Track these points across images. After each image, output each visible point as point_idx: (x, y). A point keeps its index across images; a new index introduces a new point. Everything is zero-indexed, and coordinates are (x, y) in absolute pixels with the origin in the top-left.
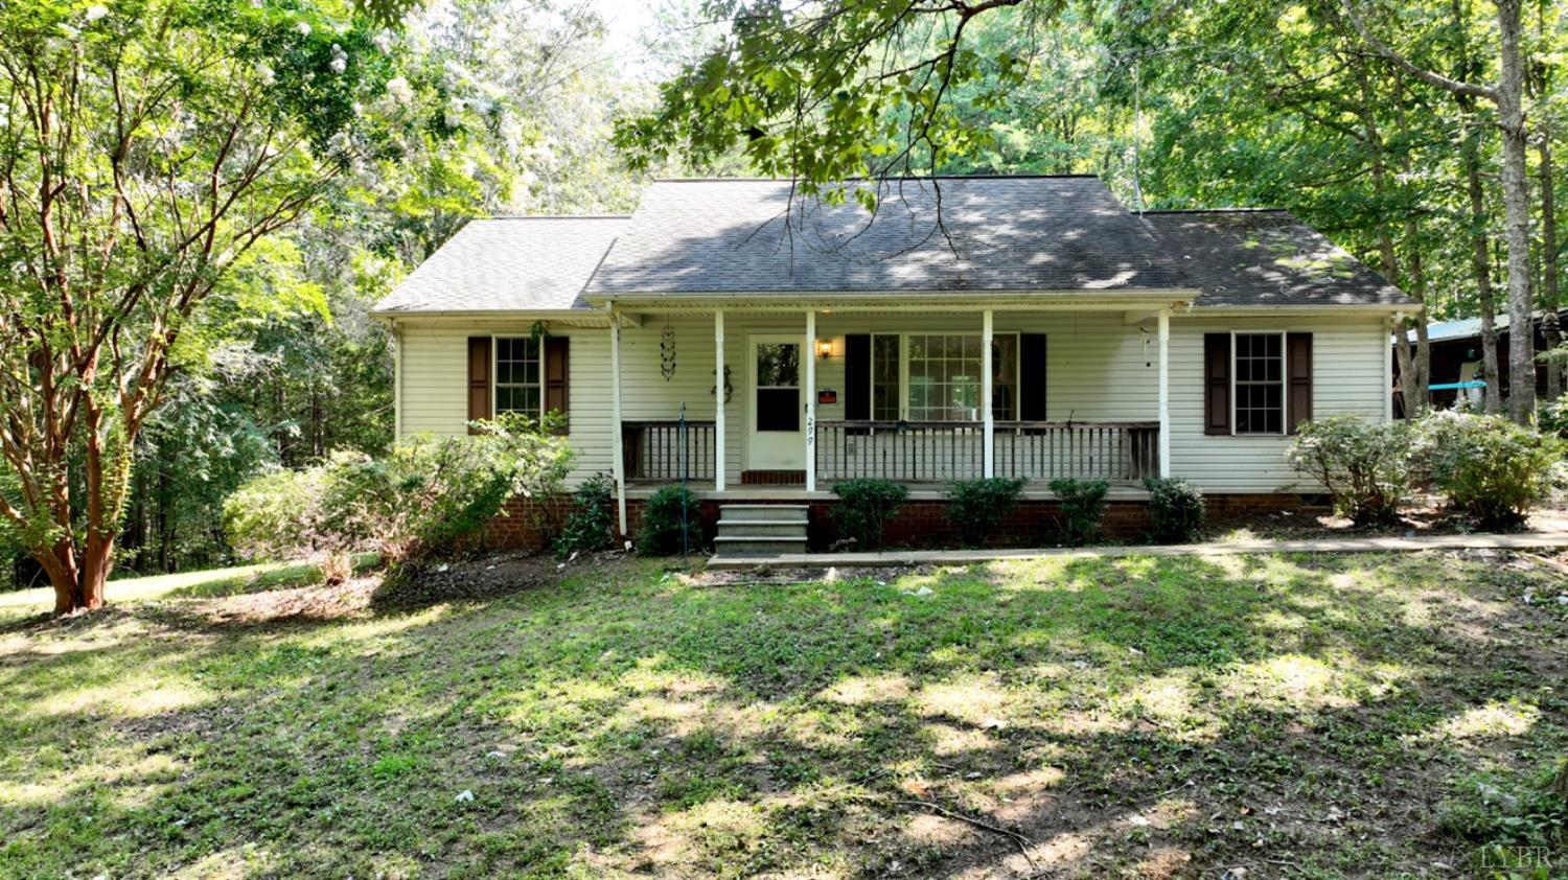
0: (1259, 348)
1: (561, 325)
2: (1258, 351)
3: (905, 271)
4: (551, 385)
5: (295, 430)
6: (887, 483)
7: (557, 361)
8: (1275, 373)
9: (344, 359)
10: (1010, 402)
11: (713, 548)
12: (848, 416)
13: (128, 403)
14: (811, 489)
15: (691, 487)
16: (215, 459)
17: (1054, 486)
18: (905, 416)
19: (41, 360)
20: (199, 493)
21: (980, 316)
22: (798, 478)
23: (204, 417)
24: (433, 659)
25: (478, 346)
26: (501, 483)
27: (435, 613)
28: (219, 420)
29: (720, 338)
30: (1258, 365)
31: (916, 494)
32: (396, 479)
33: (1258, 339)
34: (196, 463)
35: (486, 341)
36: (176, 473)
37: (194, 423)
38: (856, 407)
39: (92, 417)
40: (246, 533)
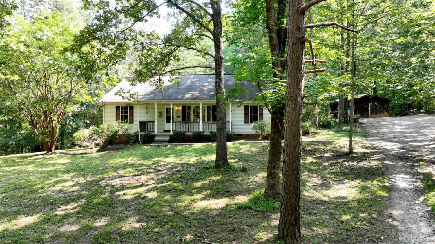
0: (254, 108)
1: (132, 104)
2: (254, 109)
3: (187, 96)
4: (130, 115)
5: (88, 122)
6: (182, 132)
7: (131, 111)
8: (257, 113)
9: (99, 107)
10: (210, 118)
11: (153, 143)
12: (182, 120)
13: (58, 118)
14: (171, 133)
15: (151, 133)
16: (72, 128)
17: (210, 132)
18: (192, 121)
19: (45, 112)
20: (69, 135)
21: (199, 104)
22: (169, 131)
23: (70, 119)
24: (103, 157)
25: (118, 108)
26: (117, 132)
27: (106, 152)
28: (73, 120)
29: (156, 107)
30: (254, 111)
31: (187, 134)
32: (100, 131)
33: (254, 106)
34: (69, 129)
35: (119, 107)
36: (64, 130)
37: (68, 121)
38: (184, 119)
39: (52, 121)
40: (77, 140)
